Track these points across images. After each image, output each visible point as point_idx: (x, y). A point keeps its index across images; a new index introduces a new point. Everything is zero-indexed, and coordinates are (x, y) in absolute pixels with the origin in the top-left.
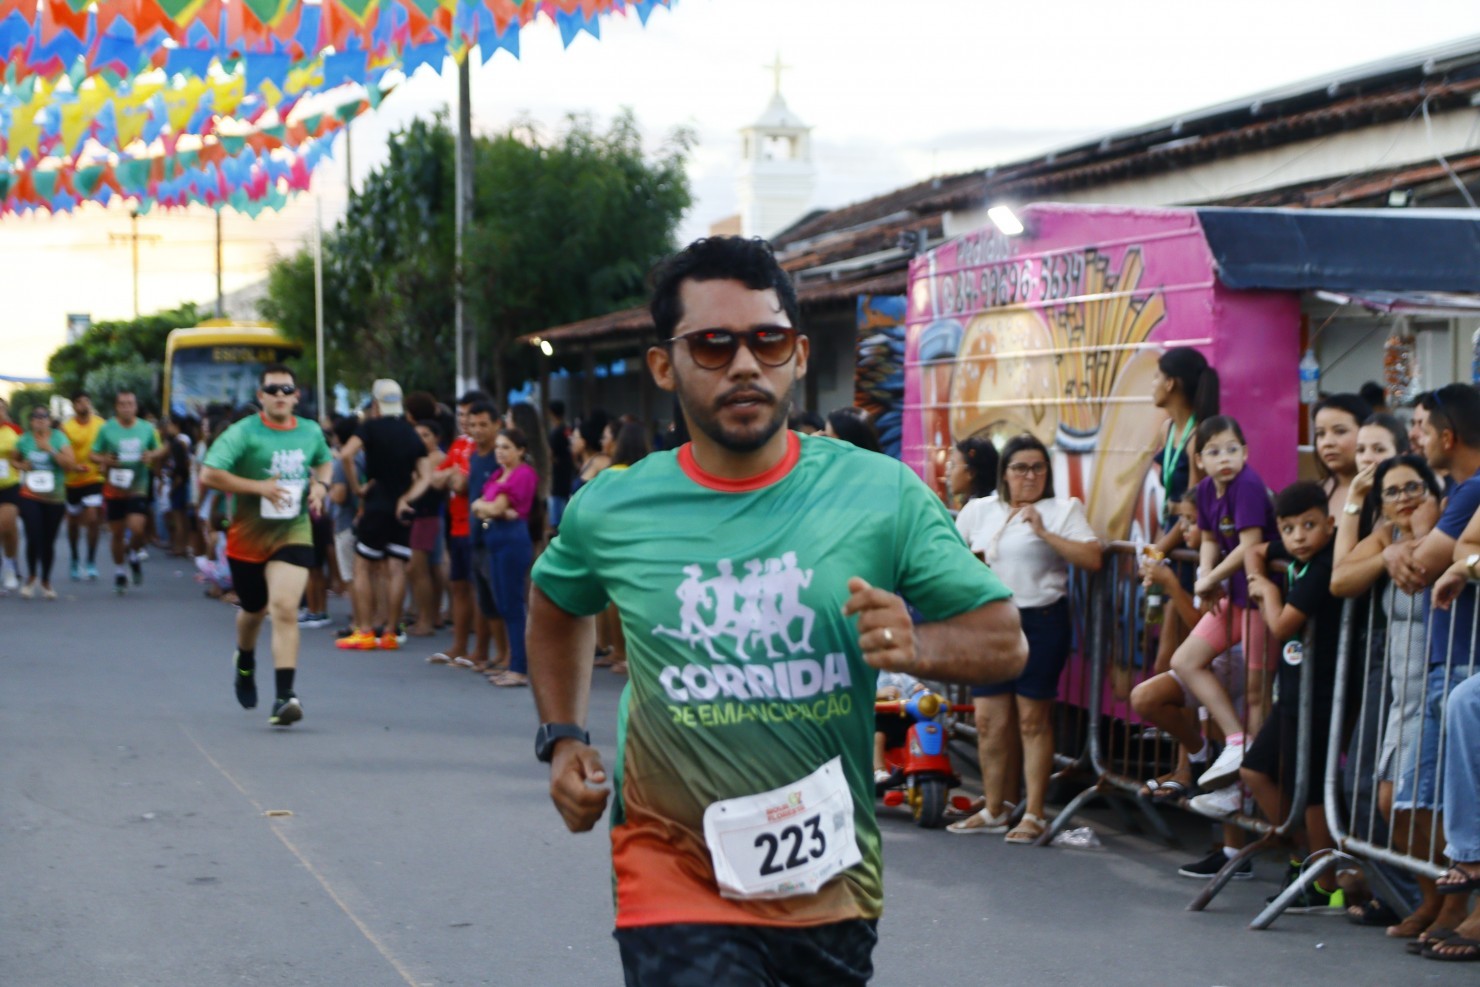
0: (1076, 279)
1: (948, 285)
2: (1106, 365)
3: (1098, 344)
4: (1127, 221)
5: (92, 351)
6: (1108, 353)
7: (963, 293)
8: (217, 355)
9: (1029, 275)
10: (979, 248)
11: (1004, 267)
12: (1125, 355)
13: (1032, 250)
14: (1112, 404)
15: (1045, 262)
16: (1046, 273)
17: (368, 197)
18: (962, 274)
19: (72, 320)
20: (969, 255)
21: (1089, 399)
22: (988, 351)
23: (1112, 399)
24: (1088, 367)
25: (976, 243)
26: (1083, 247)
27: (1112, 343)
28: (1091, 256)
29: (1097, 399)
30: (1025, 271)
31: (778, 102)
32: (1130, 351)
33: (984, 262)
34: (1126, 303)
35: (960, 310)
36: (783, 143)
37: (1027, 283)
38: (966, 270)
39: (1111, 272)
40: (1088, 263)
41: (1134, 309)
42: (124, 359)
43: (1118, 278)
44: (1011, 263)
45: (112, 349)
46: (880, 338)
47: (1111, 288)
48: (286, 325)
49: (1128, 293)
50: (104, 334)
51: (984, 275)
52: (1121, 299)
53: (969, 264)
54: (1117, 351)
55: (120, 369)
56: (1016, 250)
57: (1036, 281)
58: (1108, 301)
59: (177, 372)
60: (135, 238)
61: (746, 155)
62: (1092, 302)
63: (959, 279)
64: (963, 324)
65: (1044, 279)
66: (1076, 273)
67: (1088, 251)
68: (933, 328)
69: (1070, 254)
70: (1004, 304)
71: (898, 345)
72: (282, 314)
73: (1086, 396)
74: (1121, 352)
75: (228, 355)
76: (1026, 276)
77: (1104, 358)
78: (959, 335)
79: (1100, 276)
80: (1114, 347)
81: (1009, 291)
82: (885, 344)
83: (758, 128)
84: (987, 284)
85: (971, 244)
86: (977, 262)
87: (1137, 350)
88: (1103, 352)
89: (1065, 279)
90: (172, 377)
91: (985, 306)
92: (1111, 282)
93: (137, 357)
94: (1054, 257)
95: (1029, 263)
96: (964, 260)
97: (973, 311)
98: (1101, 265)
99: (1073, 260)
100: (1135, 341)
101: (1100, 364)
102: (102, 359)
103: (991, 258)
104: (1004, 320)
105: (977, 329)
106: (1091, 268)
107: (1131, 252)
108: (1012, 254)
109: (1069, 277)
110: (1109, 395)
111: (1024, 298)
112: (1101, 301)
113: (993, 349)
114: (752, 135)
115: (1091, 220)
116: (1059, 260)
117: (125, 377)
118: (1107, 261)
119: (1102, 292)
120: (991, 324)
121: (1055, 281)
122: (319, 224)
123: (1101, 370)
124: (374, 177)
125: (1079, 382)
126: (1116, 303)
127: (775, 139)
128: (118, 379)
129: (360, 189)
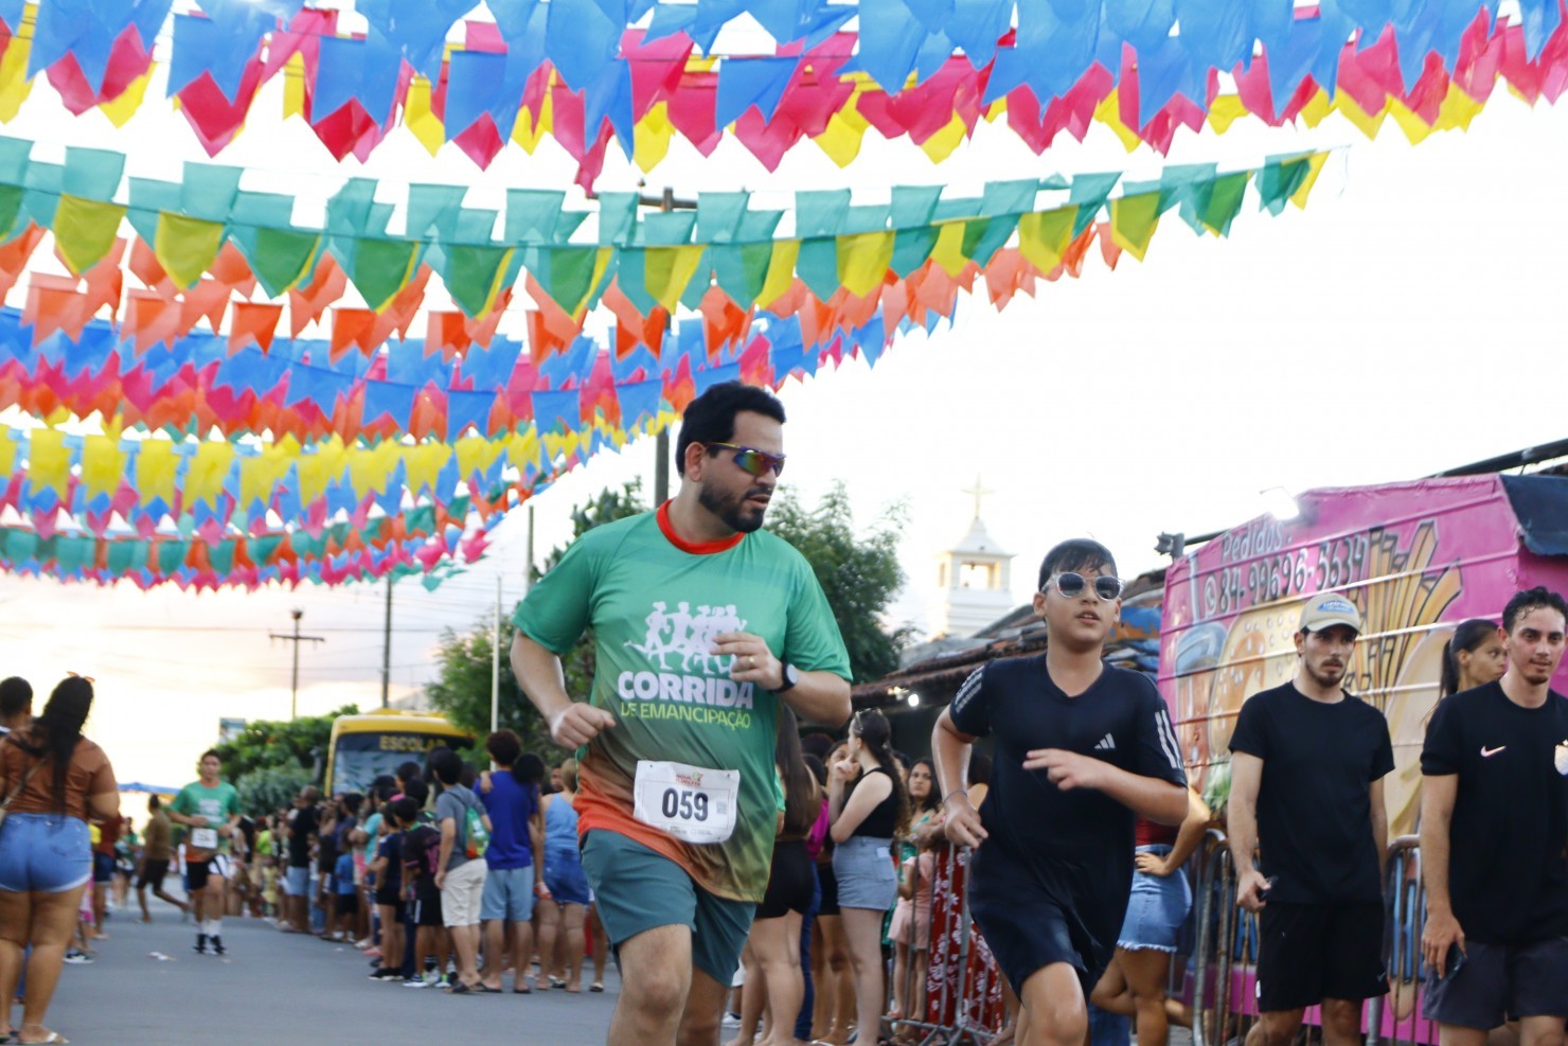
0: (1358, 563)
1: (1210, 584)
2: (1392, 651)
3: (1382, 631)
4: (1418, 494)
5: (246, 753)
6: (1394, 638)
7: (1227, 591)
8: (383, 742)
9: (1305, 564)
10: (1246, 541)
11: (1276, 560)
12: (1413, 638)
13: (1309, 537)
14: (1397, 692)
15: (1321, 547)
16: (1323, 560)
18: (1227, 571)
19: (225, 725)
20: (1234, 551)
21: (1370, 692)
22: (1255, 650)
23: (1397, 688)
24: (1370, 657)
25: (1245, 536)
26: (1367, 527)
27: (1398, 628)
28: (1376, 536)
29: (1380, 690)
30: (1301, 560)
31: (978, 526)
32: (1420, 632)
33: (1252, 557)
34: (1416, 581)
35: (1225, 610)
36: (982, 571)
37: (1302, 572)
38: (1231, 567)
39: (1398, 550)
40: (1372, 544)
41: (1426, 588)
42: (279, 763)
43: (1407, 556)
44: (1285, 553)
45: (269, 751)
46: (1129, 652)
47: (1399, 568)
48: (459, 713)
49: (1419, 570)
50: (261, 735)
51: (1253, 570)
52: (1410, 577)
53: (1235, 560)
54: (1404, 635)
55: (274, 771)
56: (1290, 539)
57: (1312, 569)
58: (1395, 580)
59: (340, 759)
60: (297, 638)
61: (942, 584)
62: (1377, 584)
63: (1224, 576)
64: (1227, 627)
65: (1321, 567)
66: (1358, 556)
67: (1373, 530)
68: (1191, 634)
69: (1351, 536)
70: (1274, 598)
71: (1148, 660)
72: (455, 702)
73: (1368, 689)
74: (1410, 634)
75: (396, 744)
76: (1301, 565)
77: (1390, 645)
78: (1221, 639)
79: (1386, 556)
80: (1404, 630)
81: (1281, 584)
82: (1133, 658)
83: (955, 554)
84: (1255, 579)
85: (1238, 539)
86: (1244, 557)
87: (1428, 631)
88: (1388, 638)
89: (1345, 564)
90: (335, 764)
91: (1253, 603)
92: (1399, 561)
93: (294, 760)
94: (1334, 541)
95: (1304, 551)
96: (1230, 555)
97: (1238, 611)
98: (1388, 544)
99: (1356, 541)
100: (1425, 623)
101: (1385, 651)
102: (256, 762)
103: (1260, 551)
104: (1274, 616)
105: (1238, 633)
106: (1376, 549)
107: (1422, 526)
108: (1286, 542)
109: (1350, 562)
110: (1394, 684)
111: (1298, 590)
112: (1387, 582)
113: (1261, 649)
114: (948, 560)
115: (1377, 497)
116: (1339, 543)
117: (281, 783)
118: (1395, 539)
119: (1389, 573)
120: (1257, 622)
121: (1334, 567)
122: (500, 607)
123: (1386, 657)
125: (1360, 674)
126: (1405, 582)
127: (973, 565)
128: (272, 784)
129: (542, 569)
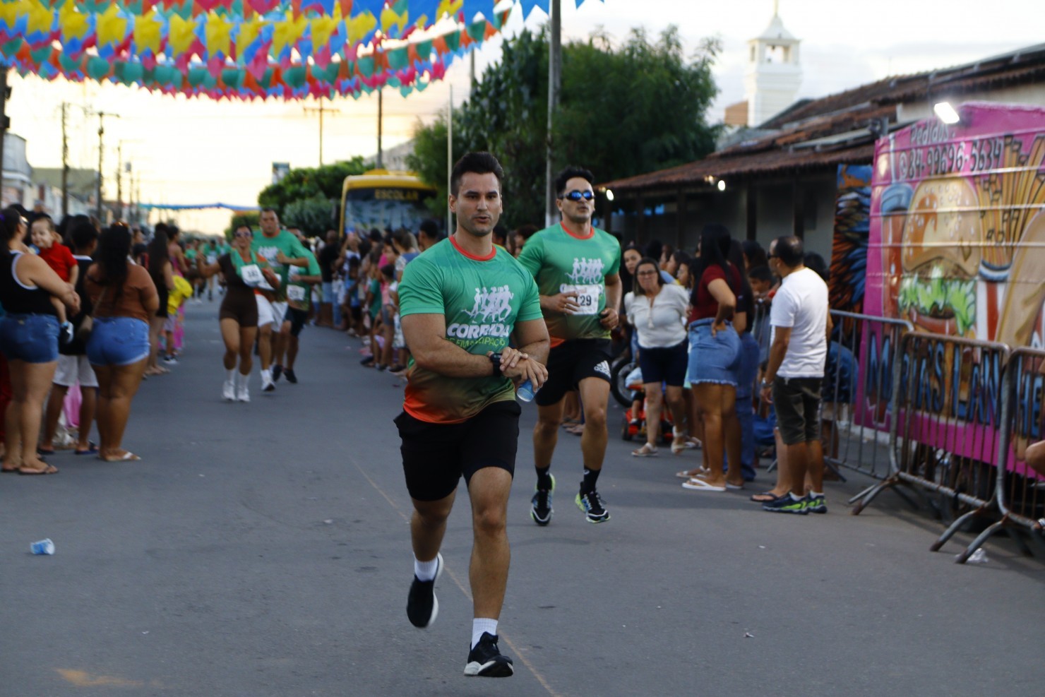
0: (997, 157)
1: (903, 158)
2: (1018, 219)
3: (1012, 203)
4: (1035, 116)
5: (289, 190)
6: (1019, 210)
7: (914, 164)
8: (377, 195)
9: (963, 153)
10: (926, 132)
11: (945, 147)
12: (1031, 212)
13: (966, 135)
14: (1020, 247)
15: (974, 143)
16: (975, 151)
17: (486, 85)
18: (914, 151)
19: (276, 167)
20: (918, 138)
21: (1004, 244)
22: (931, 206)
23: (1021, 243)
24: (1003, 221)
25: (925, 129)
26: (1002, 134)
27: (1022, 203)
28: (1009, 140)
29: (1010, 244)
30: (960, 150)
31: (776, 21)
32: (1035, 209)
33: (930, 143)
34: (1033, 175)
35: (912, 177)
36: (779, 51)
37: (961, 158)
38: (916, 148)
39: (1023, 152)
40: (1006, 145)
41: (1040, 180)
42: (312, 195)
43: (1028, 157)
44: (950, 144)
45: (305, 188)
46: (853, 195)
47: (1023, 164)
48: (427, 174)
49: (1036, 167)
50: (298, 177)
51: (929, 152)
52: (1030, 171)
53: (919, 144)
54: (1025, 209)
55: (308, 202)
56: (954, 135)
57: (968, 157)
58: (1020, 172)
59: (349, 206)
60: (321, 110)
61: (753, 59)
62: (1009, 174)
63: (912, 154)
64: (914, 187)
65: (973, 156)
66: (997, 152)
67: (1006, 137)
68: (890, 190)
69: (993, 138)
70: (943, 173)
71: (866, 201)
72: (424, 166)
73: (1002, 241)
74: (1029, 209)
75: (385, 195)
76: (960, 153)
77: (1016, 214)
78: (910, 195)
79: (1015, 155)
80: (1024, 206)
81: (948, 164)
82: (856, 199)
83: (762, 40)
84: (931, 158)
85: (921, 130)
86: (925, 143)
87: (1041, 209)
88: (1015, 210)
89: (989, 156)
90: (345, 209)
91: (930, 174)
92: (1023, 159)
93: (321, 194)
94: (982, 140)
95: (963, 145)
96: (916, 141)
97: (920, 178)
98: (1016, 147)
99: (995, 143)
100: (1039, 202)
101: (1013, 218)
102: (297, 195)
103: (935, 140)
104: (943, 185)
105: (923, 191)
106: (1008, 149)
107: (1038, 138)
108: (951, 137)
109: (992, 155)
110: (1019, 240)
111: (958, 170)
112: (1015, 173)
113: (935, 206)
114: (757, 45)
115: (1010, 115)
116: (985, 143)
117: (313, 209)
118: (1020, 144)
119: (1016, 166)
120: (933, 187)
121: (982, 157)
122: (452, 104)
123: (1014, 223)
124: (490, 71)
125: (997, 231)
126: (1026, 175)
127: (774, 48)
128: (307, 210)
129: (480, 80)
